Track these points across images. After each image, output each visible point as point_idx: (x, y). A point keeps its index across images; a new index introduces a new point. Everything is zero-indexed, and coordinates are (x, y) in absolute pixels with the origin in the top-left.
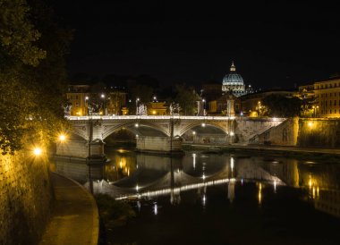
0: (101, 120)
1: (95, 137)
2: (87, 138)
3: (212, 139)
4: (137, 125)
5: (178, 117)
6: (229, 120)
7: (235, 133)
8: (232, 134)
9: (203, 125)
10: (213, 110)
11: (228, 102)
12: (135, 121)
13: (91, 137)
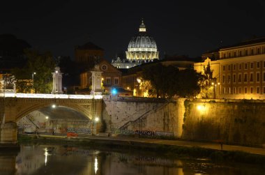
6: (93, 100)
7: (102, 118)
8: (97, 119)
9: (54, 106)
10: (84, 86)
11: (93, 74)
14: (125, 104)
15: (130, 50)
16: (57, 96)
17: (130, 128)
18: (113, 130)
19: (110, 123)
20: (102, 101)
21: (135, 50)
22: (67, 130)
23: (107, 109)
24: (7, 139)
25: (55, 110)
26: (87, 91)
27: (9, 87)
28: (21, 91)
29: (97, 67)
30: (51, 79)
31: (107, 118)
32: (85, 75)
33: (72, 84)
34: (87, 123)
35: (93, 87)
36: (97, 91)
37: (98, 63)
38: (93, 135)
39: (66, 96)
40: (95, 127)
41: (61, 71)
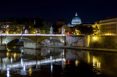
0: (6, 36)
4: (21, 38)
5: (39, 35)
6: (62, 36)
8: (63, 42)
9: (51, 38)
10: (60, 32)
11: (62, 28)
12: (21, 36)
13: (2, 43)
14: (72, 37)
15: (73, 21)
16: (52, 35)
17: (73, 44)
19: (67, 43)
20: (65, 36)
21: (74, 21)
23: (66, 39)
24: (38, 47)
25: (51, 39)
26: (61, 33)
27: (38, 33)
28: (42, 34)
29: (63, 26)
30: (50, 30)
31: (66, 41)
32: (60, 29)
33: (56, 31)
34: (61, 43)
35: (62, 32)
36: (63, 33)
37: (64, 25)
39: (54, 35)
40: (63, 44)
41: (53, 28)
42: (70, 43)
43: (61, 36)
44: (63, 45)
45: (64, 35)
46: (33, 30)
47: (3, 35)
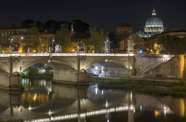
0: (20, 56)
1: (14, 70)
2: (8, 71)
3: (116, 72)
4: (49, 61)
5: (84, 54)
6: (129, 56)
7: (134, 67)
8: (131, 68)
9: (106, 61)
10: (122, 48)
11: (129, 41)
12: (48, 58)
13: (11, 70)
14: (148, 58)
15: (147, 26)
16: (108, 55)
17: (151, 73)
18: (141, 74)
19: (139, 70)
20: (134, 57)
21: (150, 26)
22: (114, 74)
23: (137, 62)
24: (82, 79)
26: (125, 51)
27: (82, 50)
28: (87, 52)
29: (130, 37)
30: (104, 45)
31: (137, 67)
32: (122, 42)
33: (115, 47)
34: (125, 70)
35: (129, 49)
36: (131, 51)
37: (131, 35)
38: (129, 77)
39: (113, 55)
40: (130, 72)
41: (109, 40)
42: (144, 70)
43: (125, 57)
44: (130, 74)
45: (132, 55)
46: (70, 46)
47: (14, 55)
